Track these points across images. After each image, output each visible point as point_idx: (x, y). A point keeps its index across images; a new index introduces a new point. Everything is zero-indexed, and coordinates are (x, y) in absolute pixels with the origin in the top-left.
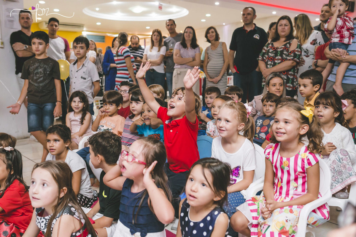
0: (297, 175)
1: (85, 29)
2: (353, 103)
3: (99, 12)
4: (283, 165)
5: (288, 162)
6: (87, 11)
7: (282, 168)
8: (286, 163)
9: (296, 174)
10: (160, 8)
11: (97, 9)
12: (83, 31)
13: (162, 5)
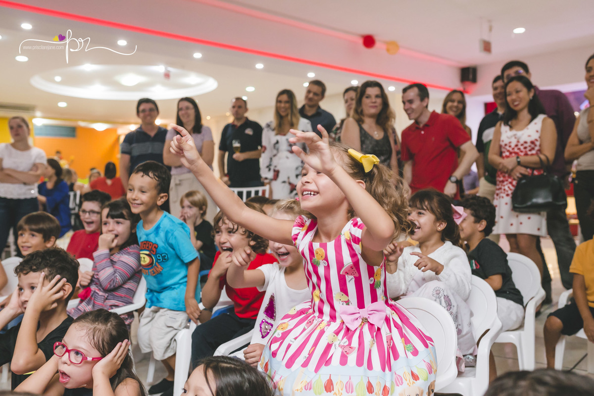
0: (344, 274)
1: (38, 114)
2: (472, 215)
3: (60, 83)
4: (316, 258)
5: (323, 251)
6: (39, 83)
7: (315, 264)
8: (319, 253)
9: (341, 273)
10: (167, 75)
11: (58, 79)
12: (34, 117)
13: (169, 71)
